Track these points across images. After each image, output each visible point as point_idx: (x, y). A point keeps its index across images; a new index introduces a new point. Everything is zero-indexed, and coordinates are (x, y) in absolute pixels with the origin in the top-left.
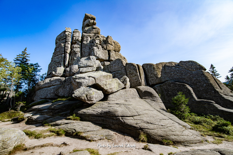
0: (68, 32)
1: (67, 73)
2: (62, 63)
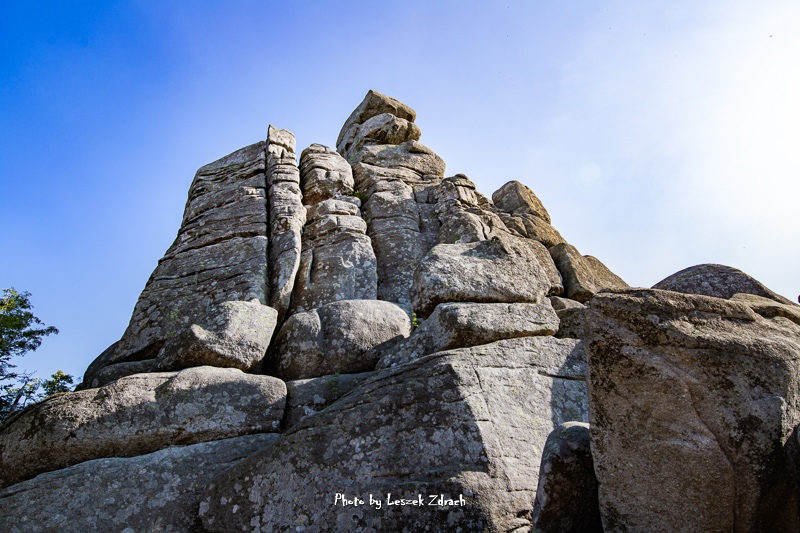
0: (281, 148)
2: (259, 281)
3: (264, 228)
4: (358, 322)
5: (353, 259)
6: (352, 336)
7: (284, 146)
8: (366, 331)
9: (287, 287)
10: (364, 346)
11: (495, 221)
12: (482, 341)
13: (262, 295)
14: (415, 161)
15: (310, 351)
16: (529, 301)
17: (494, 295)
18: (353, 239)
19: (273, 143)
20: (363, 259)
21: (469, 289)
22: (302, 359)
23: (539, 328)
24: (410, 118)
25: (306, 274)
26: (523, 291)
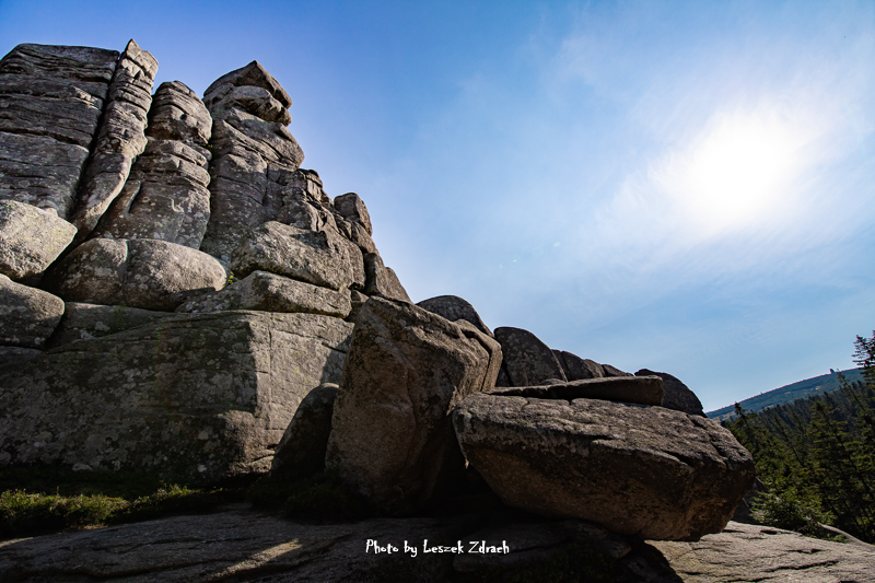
0: (138, 69)
1: (99, 272)
2: (64, 192)
3: (88, 140)
4: (170, 265)
5: (185, 206)
6: (159, 275)
7: (143, 67)
8: (177, 275)
9: (98, 208)
10: (170, 288)
11: (329, 218)
12: (284, 310)
13: (63, 208)
14: (278, 143)
15: (107, 279)
16: (333, 289)
17: (306, 276)
18: (192, 188)
19: (130, 59)
20: (196, 209)
21: (288, 265)
22: (93, 284)
23: (334, 311)
24: (286, 104)
25: (126, 203)
26: (331, 280)
